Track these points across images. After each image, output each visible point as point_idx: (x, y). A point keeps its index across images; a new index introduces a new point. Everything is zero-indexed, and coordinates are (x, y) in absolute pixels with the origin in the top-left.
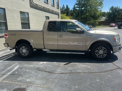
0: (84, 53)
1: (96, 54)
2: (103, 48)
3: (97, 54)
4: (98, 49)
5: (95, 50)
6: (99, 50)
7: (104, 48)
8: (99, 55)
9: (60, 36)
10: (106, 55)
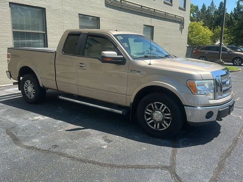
0: (121, 112)
1: (147, 118)
2: (163, 105)
3: (149, 119)
4: (150, 108)
5: (144, 109)
6: (154, 110)
7: (164, 107)
8: (152, 121)
9: (81, 65)
10: (168, 125)
